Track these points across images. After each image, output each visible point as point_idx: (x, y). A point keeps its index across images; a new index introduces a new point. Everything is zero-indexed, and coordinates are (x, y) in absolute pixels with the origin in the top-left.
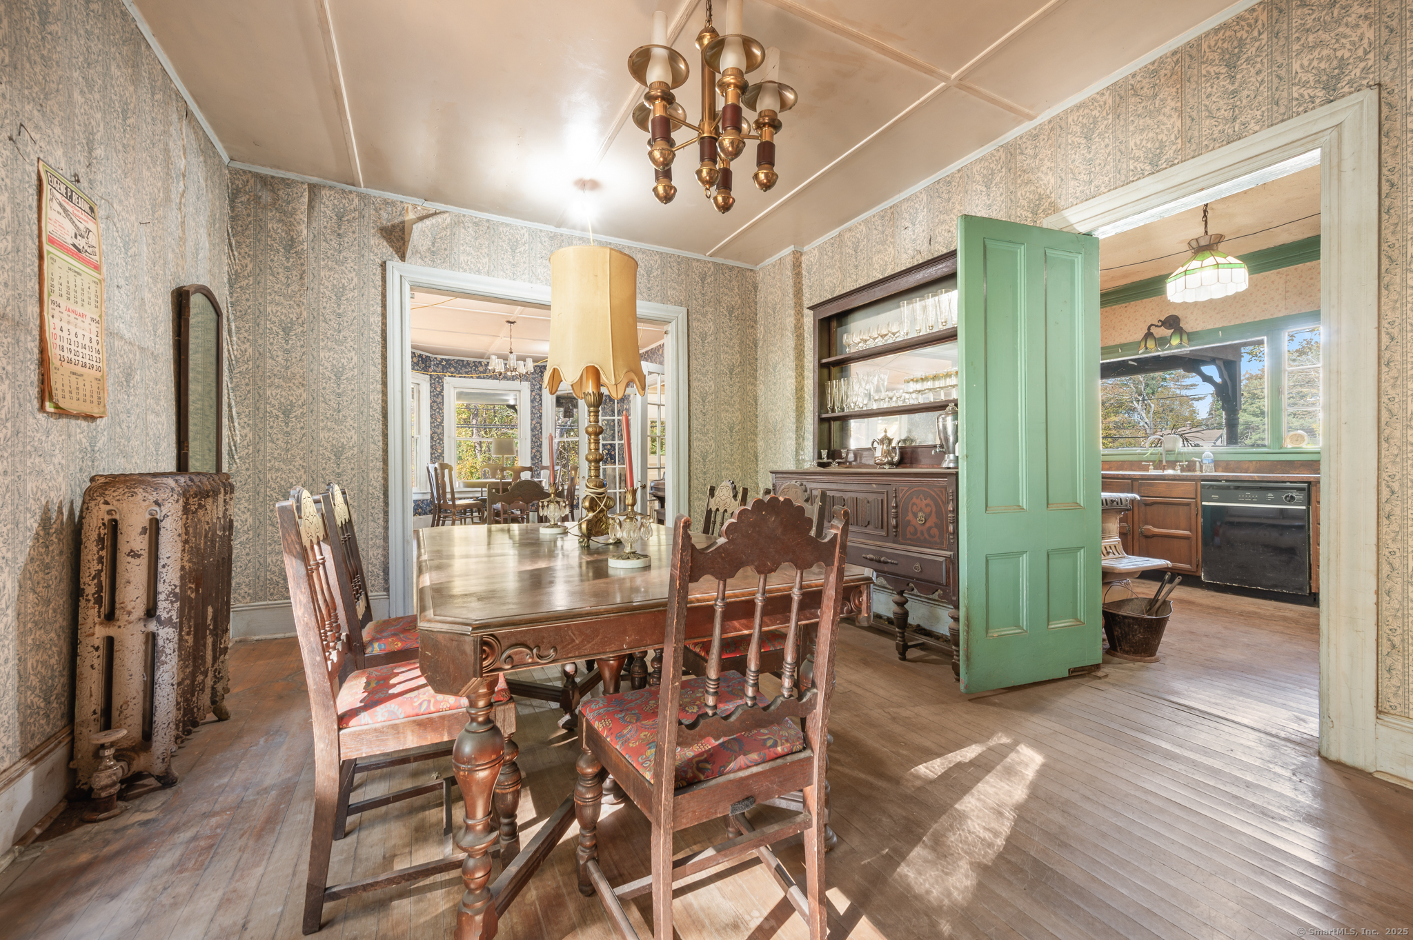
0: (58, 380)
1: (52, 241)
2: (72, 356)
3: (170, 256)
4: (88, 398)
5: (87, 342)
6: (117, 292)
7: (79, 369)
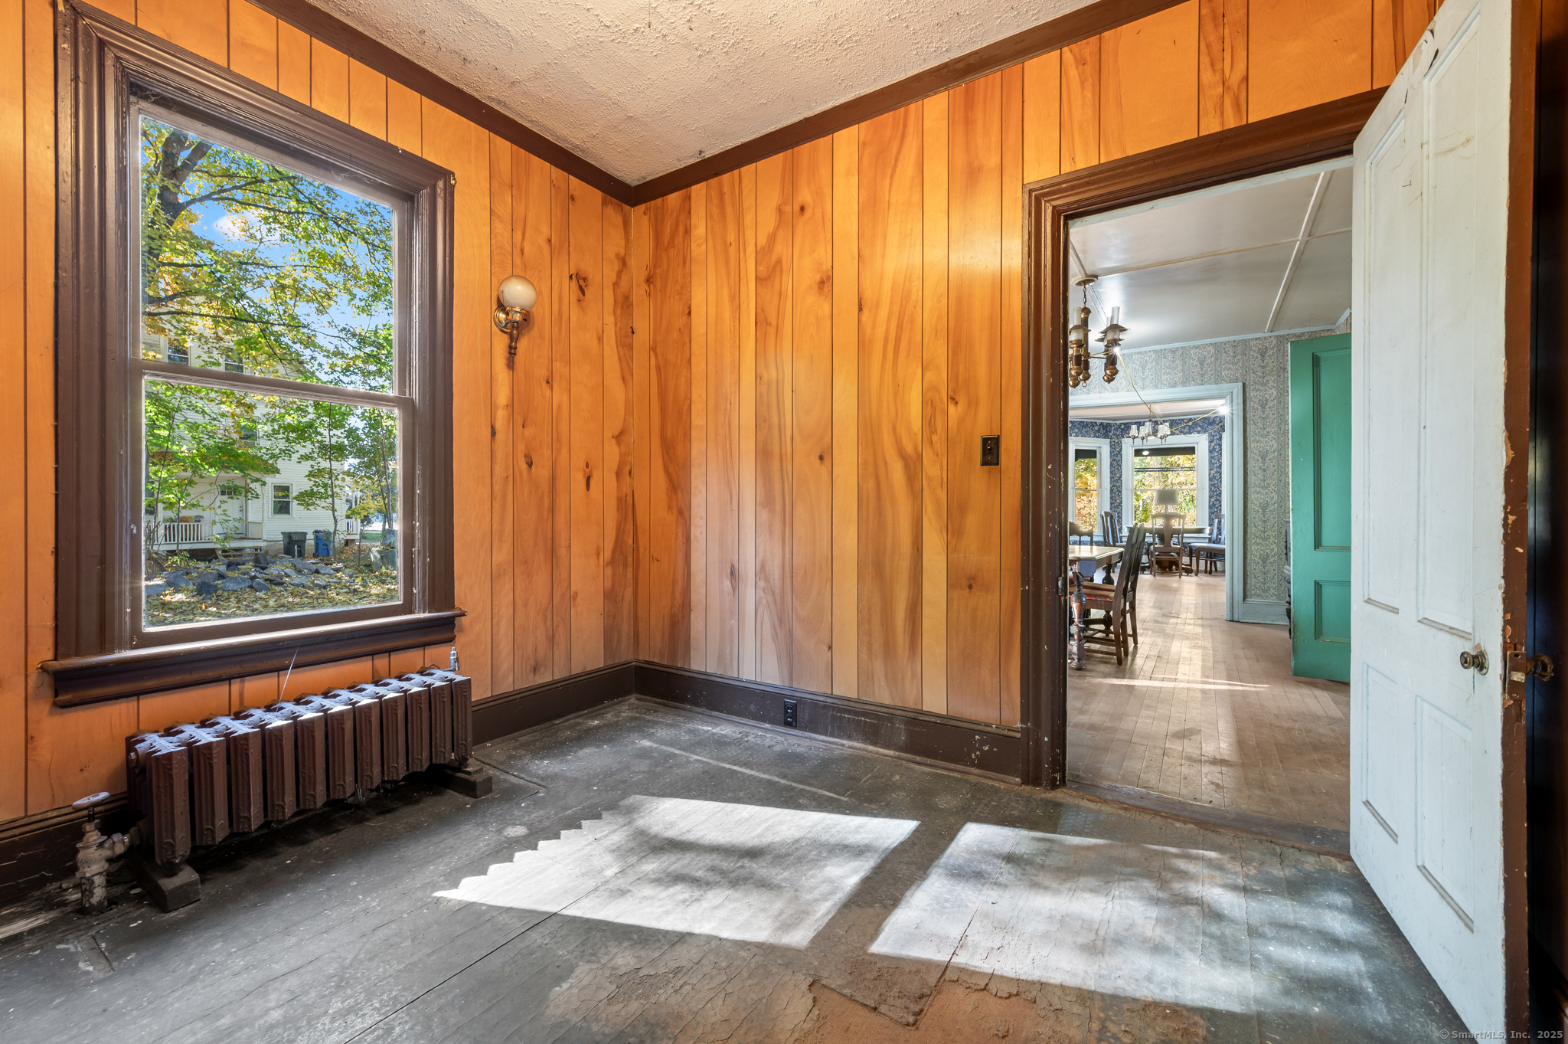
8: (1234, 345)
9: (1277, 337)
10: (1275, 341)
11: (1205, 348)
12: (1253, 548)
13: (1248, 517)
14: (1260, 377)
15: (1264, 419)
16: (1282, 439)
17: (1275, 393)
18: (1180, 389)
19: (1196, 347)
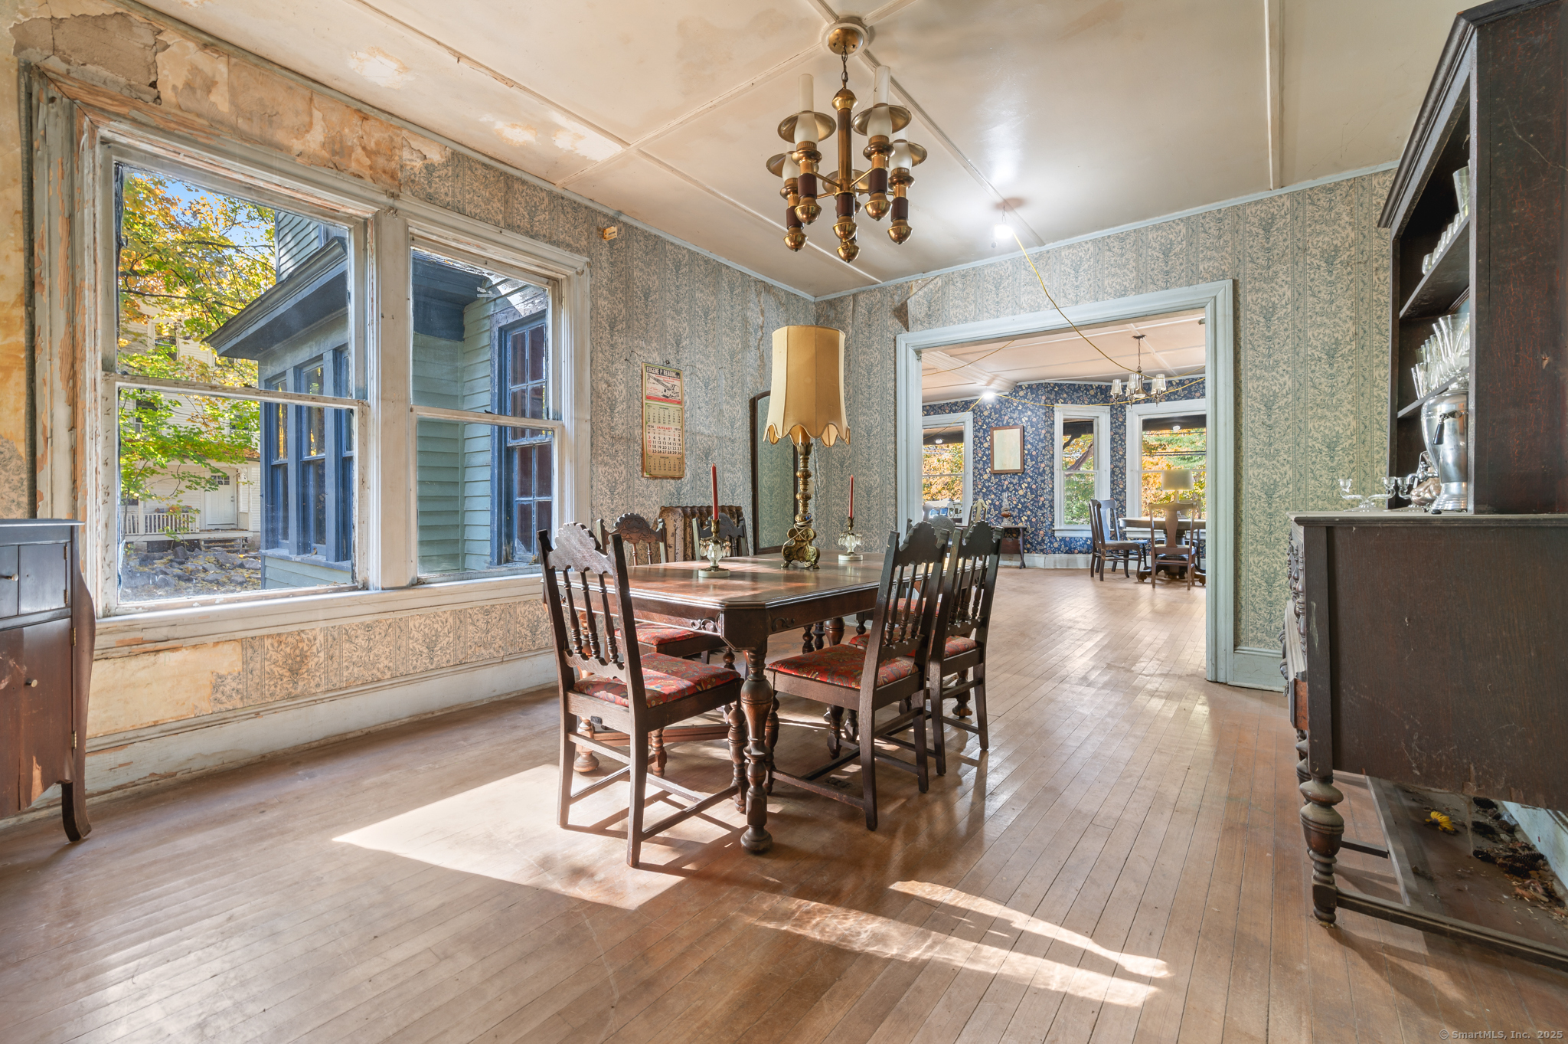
0: (650, 462)
1: (648, 398)
2: (662, 450)
3: (749, 378)
4: (672, 468)
5: (672, 441)
6: (698, 411)
7: (666, 455)
8: (1219, 217)
9: (1290, 195)
10: (1288, 204)
11: (1171, 227)
12: (1251, 560)
13: (1243, 508)
14: (1263, 267)
15: (1269, 338)
16: (1300, 371)
17: (1289, 293)
18: (1132, 298)
19: (1157, 228)
